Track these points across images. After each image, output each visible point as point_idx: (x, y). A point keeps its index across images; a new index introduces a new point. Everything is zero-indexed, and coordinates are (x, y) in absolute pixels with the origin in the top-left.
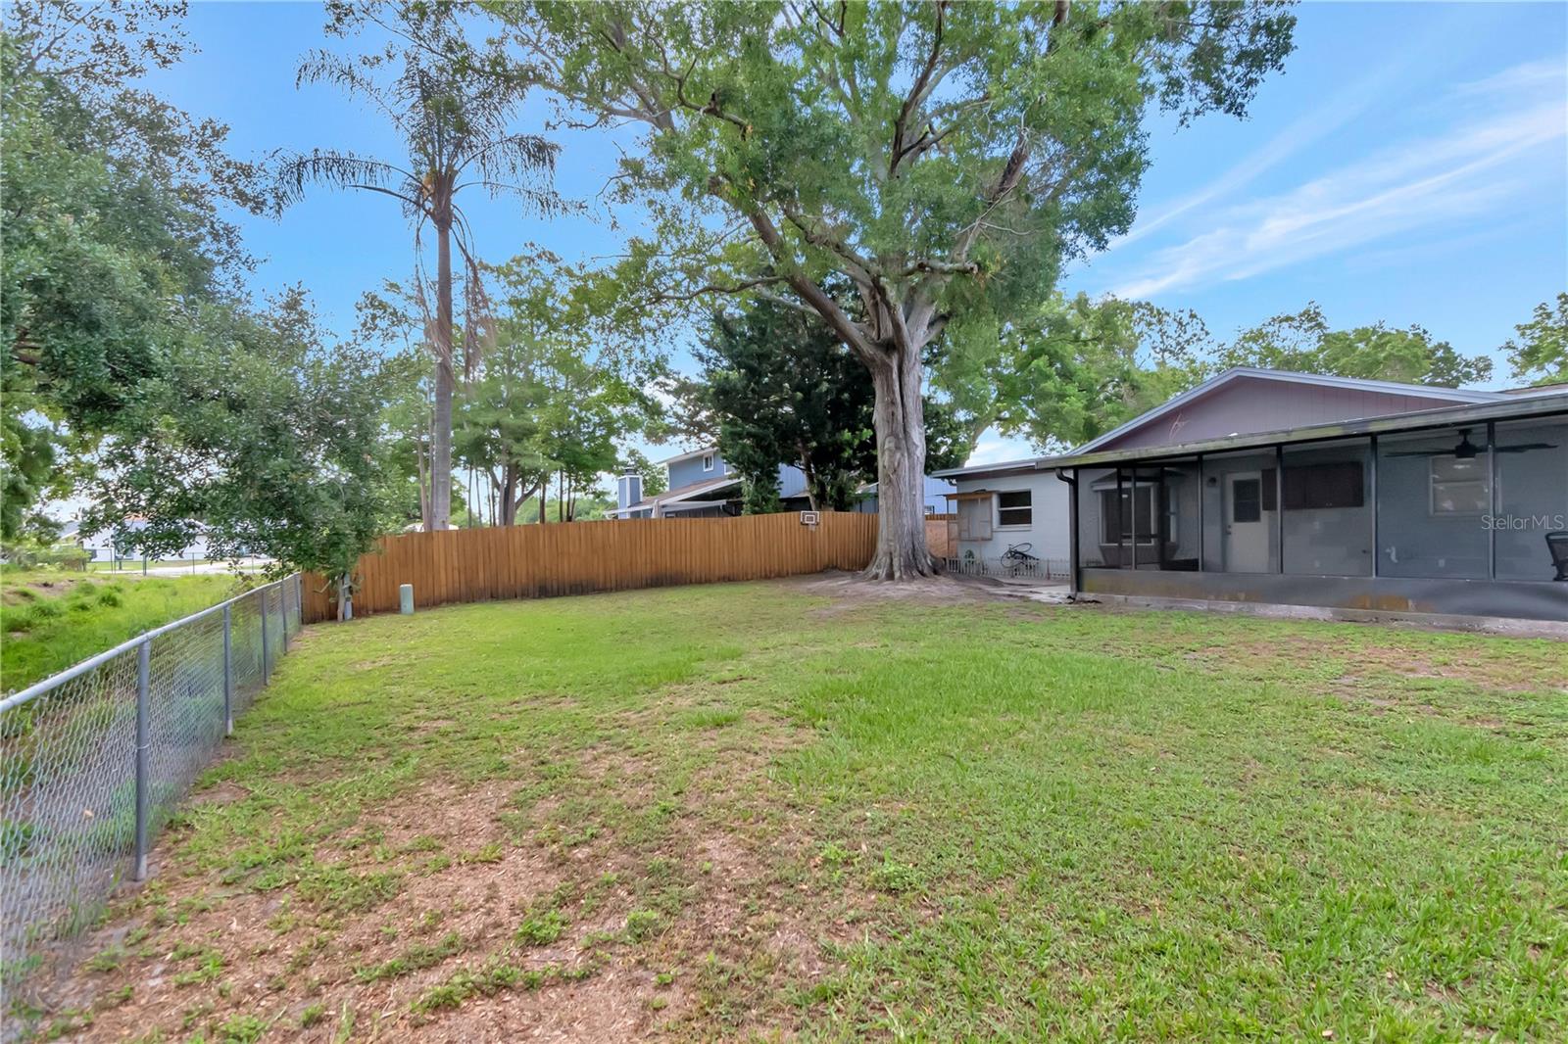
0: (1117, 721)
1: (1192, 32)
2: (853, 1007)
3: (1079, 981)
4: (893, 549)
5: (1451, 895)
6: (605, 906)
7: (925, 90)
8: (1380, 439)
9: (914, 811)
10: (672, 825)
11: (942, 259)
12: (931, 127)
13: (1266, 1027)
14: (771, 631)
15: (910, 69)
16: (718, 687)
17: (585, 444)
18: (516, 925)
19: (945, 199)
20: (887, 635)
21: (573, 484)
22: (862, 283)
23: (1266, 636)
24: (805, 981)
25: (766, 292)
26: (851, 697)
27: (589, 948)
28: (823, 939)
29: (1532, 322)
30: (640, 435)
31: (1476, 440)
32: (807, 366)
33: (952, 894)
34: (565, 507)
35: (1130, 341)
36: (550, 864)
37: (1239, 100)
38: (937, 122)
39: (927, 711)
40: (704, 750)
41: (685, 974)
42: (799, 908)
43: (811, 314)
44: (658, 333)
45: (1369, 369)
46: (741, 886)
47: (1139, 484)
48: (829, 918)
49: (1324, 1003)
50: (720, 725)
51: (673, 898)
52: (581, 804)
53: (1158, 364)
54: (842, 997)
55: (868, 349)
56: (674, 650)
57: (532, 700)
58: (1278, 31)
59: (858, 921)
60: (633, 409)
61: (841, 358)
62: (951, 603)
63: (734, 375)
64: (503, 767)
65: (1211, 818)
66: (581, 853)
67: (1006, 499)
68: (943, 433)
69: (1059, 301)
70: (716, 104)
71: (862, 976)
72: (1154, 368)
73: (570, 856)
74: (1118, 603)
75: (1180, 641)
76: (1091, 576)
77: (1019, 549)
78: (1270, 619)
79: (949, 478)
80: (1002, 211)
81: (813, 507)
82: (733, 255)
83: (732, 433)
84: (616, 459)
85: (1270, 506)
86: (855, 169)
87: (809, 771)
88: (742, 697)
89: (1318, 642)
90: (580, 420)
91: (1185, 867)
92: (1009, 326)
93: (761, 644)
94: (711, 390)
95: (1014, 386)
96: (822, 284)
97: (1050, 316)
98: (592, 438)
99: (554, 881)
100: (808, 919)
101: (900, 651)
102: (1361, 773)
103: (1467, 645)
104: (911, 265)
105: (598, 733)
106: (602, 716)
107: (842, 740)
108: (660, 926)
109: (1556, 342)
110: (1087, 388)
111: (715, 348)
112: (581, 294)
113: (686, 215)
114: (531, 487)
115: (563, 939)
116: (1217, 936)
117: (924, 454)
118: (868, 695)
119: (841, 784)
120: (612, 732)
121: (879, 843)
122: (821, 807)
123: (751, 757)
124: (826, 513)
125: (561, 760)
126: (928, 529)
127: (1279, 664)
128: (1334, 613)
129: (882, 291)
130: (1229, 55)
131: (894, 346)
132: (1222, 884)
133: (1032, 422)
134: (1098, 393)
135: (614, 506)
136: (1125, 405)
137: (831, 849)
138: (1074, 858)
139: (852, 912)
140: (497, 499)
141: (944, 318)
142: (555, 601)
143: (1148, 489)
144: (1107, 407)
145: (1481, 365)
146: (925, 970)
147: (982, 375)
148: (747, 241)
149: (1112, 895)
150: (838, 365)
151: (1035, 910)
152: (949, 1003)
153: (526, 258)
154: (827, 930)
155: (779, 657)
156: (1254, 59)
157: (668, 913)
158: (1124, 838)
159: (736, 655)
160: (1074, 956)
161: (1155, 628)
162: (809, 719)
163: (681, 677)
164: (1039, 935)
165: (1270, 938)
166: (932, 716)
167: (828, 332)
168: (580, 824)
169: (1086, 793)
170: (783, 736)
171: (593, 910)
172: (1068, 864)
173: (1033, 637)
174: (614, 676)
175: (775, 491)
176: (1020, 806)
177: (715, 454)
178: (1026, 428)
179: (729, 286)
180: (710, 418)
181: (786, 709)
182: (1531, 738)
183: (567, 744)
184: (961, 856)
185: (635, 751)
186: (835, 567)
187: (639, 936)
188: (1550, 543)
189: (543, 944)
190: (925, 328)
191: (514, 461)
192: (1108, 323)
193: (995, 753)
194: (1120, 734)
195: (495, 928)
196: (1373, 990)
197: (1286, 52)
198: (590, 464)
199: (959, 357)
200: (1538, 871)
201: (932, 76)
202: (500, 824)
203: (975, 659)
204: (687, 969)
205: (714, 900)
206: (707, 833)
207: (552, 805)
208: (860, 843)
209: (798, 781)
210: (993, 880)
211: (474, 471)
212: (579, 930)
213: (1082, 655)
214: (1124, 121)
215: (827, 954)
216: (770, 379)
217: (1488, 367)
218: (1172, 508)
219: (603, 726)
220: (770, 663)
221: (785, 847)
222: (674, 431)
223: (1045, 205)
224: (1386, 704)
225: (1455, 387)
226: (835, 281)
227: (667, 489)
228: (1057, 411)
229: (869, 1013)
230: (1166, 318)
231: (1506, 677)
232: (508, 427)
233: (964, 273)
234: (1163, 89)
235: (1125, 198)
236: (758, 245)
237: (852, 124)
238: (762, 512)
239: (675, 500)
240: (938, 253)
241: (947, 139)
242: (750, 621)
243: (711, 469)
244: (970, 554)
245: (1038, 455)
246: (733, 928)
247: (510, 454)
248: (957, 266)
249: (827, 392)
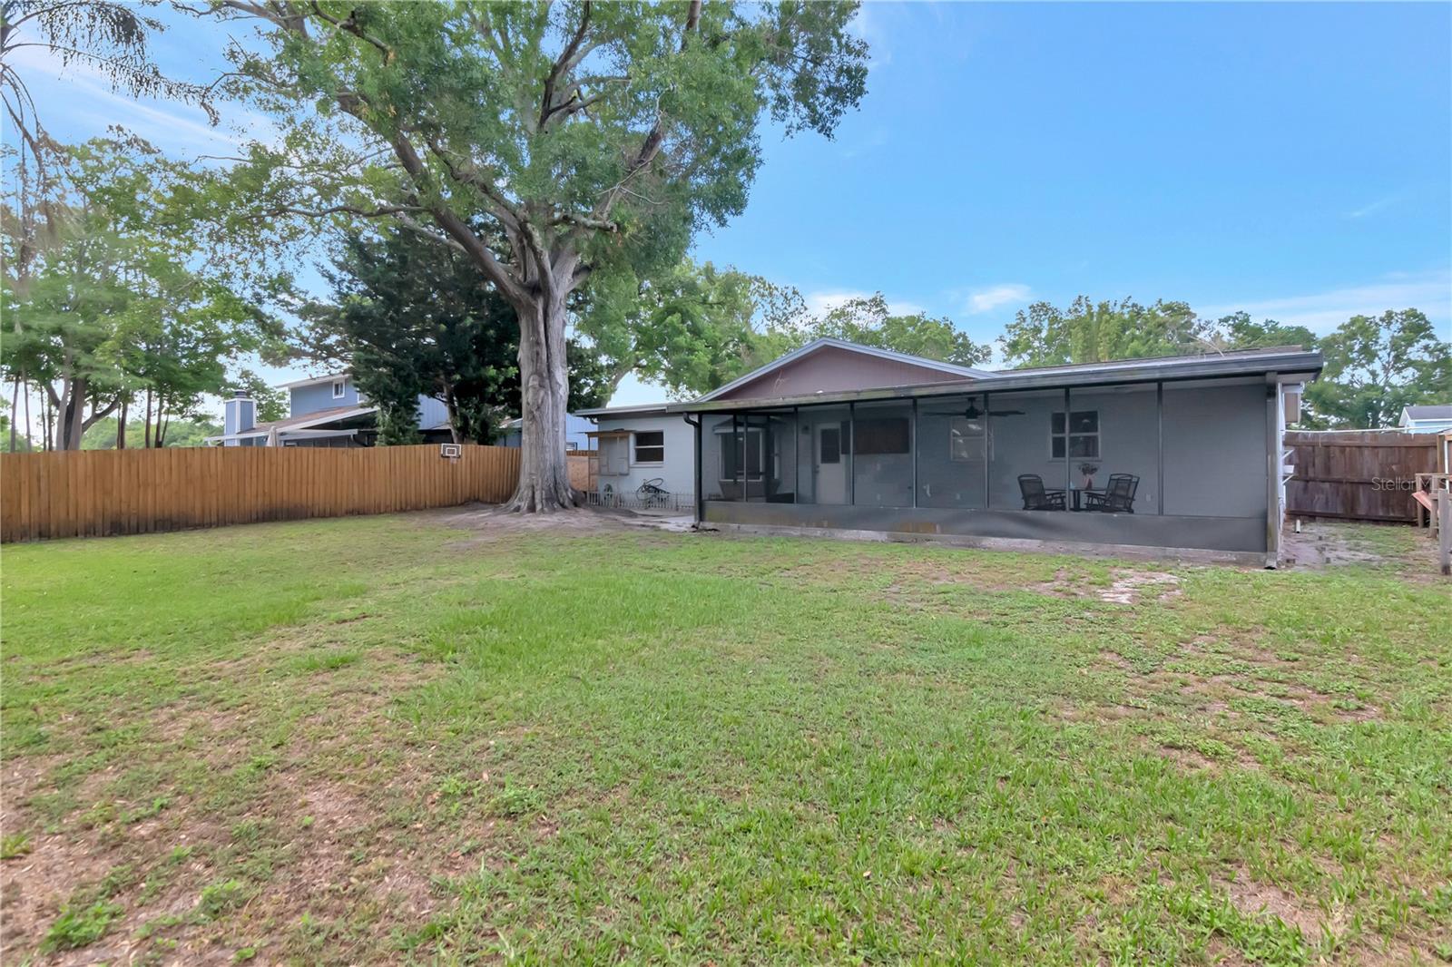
0: (724, 633)
1: (795, 62)
2: (464, 939)
3: (678, 870)
4: (535, 482)
5: (953, 749)
6: (173, 885)
7: (573, 59)
8: (920, 401)
9: (538, 734)
10: (269, 781)
11: (586, 215)
12: (579, 92)
13: (824, 879)
14: (402, 565)
15: (560, 36)
16: (336, 627)
17: (184, 361)
18: (45, 930)
19: (589, 160)
20: (525, 565)
21: (166, 404)
22: (509, 226)
23: (841, 555)
24: (413, 923)
25: (409, 221)
26: (484, 628)
27: (147, 938)
28: (436, 876)
29: (1014, 323)
30: (256, 355)
31: (979, 406)
32: (452, 299)
33: (569, 809)
34: (153, 431)
35: (747, 308)
36: (101, 848)
37: (828, 124)
38: (585, 90)
39: (558, 636)
40: (314, 695)
41: (273, 943)
42: (412, 849)
43: (457, 250)
44: (281, 247)
45: (915, 348)
46: (347, 836)
47: (750, 429)
48: (443, 853)
49: (865, 850)
50: (335, 668)
51: (263, 862)
52: (149, 772)
53: (768, 329)
54: (452, 931)
55: (514, 290)
56: (285, 590)
57: (90, 656)
58: (856, 77)
59: (475, 851)
60: (249, 327)
61: (487, 295)
62: (589, 533)
63: (368, 302)
64: (41, 739)
65: (792, 709)
66: (142, 830)
67: (642, 438)
68: (586, 375)
69: (691, 269)
70: (356, 22)
71: (475, 906)
72: (765, 333)
73: (129, 834)
74: (733, 531)
75: (778, 562)
76: (711, 507)
77: (652, 484)
78: (845, 542)
79: (591, 417)
80: (639, 179)
81: (455, 440)
82: (373, 178)
83: (367, 360)
84: (225, 380)
85: (846, 451)
86: (505, 117)
87: (432, 706)
88: (363, 636)
89: (877, 559)
90: (177, 333)
91: (771, 753)
92: (647, 284)
93: (390, 579)
94: (343, 315)
95: (651, 337)
96: (469, 221)
97: (682, 279)
98: (193, 354)
99: (104, 868)
100: (421, 858)
101: (537, 581)
102: (901, 661)
103: (971, 558)
104: (557, 215)
105: (180, 688)
106: (187, 668)
107: (471, 672)
108: (243, 897)
109: (1028, 339)
110: (713, 345)
111: (349, 272)
112: (183, 195)
113: (320, 129)
114: (106, 406)
115: (111, 934)
116: (791, 808)
117: (567, 393)
118: (501, 627)
119: (465, 716)
120: (198, 686)
121: (501, 770)
122: (443, 741)
123: (369, 698)
124: (469, 446)
125: (125, 724)
126: (570, 464)
127: (849, 578)
128: (888, 536)
129: (529, 237)
130: (821, 87)
131: (540, 289)
132: (798, 763)
133: (667, 371)
134: (721, 350)
135: (220, 431)
136: (742, 363)
137: (451, 783)
138: (681, 758)
139: (468, 844)
140: (56, 419)
141: (587, 269)
142: (132, 539)
143: (758, 433)
144: (728, 362)
145: (985, 351)
146: (539, 886)
147: (623, 325)
148: (389, 167)
149: (711, 786)
150: (484, 302)
151: (645, 811)
152: (560, 914)
153: (111, 142)
154: (442, 866)
155: (409, 592)
156: (839, 94)
157: (255, 879)
158: (722, 735)
159: (361, 592)
160: (676, 847)
161: (759, 552)
162: (437, 653)
163: (292, 618)
164: (647, 833)
165: (830, 803)
166: (563, 641)
167: (474, 269)
168: (146, 795)
169: (694, 699)
170: (407, 673)
171: (156, 892)
172: (676, 764)
173: (660, 562)
174: (207, 622)
175: (413, 422)
176: (637, 718)
177: (346, 380)
178: (662, 376)
179: (367, 210)
180: (339, 343)
181: (413, 645)
182: (1006, 625)
183: (135, 704)
184: (580, 771)
185: (227, 704)
186: (477, 500)
187: (216, 912)
188: (1021, 483)
189: (84, 944)
190: (570, 276)
191: (82, 375)
192: (729, 291)
193: (619, 671)
194: (726, 644)
195: (12, 938)
196: (900, 832)
197: (860, 94)
198: (189, 383)
199: (602, 306)
200: (1006, 723)
201: (581, 47)
202: (30, 809)
203: (607, 585)
204: (275, 938)
205: (313, 856)
206: (311, 784)
207: (110, 778)
208: (481, 772)
209: (419, 718)
210: (608, 790)
211: (22, 385)
212: (135, 920)
213: (700, 577)
214: (744, 122)
215: (440, 890)
216: (412, 308)
217: (989, 353)
218: (776, 451)
219: (187, 679)
220: (399, 599)
221: (401, 787)
222: (298, 354)
223: (677, 181)
224: (918, 605)
225: (969, 366)
226: (483, 221)
227: (288, 415)
228: (687, 363)
229: (480, 940)
230: (775, 292)
231: (993, 581)
232: (75, 333)
233: (604, 230)
234: (774, 103)
235: (741, 186)
236: (400, 172)
237: (503, 74)
238: (399, 443)
239: (296, 428)
240: (584, 209)
241: (593, 106)
242: (381, 557)
243: (343, 396)
244: (609, 488)
245: (672, 400)
246: (334, 882)
247: (77, 367)
248: (598, 223)
249: (472, 327)
